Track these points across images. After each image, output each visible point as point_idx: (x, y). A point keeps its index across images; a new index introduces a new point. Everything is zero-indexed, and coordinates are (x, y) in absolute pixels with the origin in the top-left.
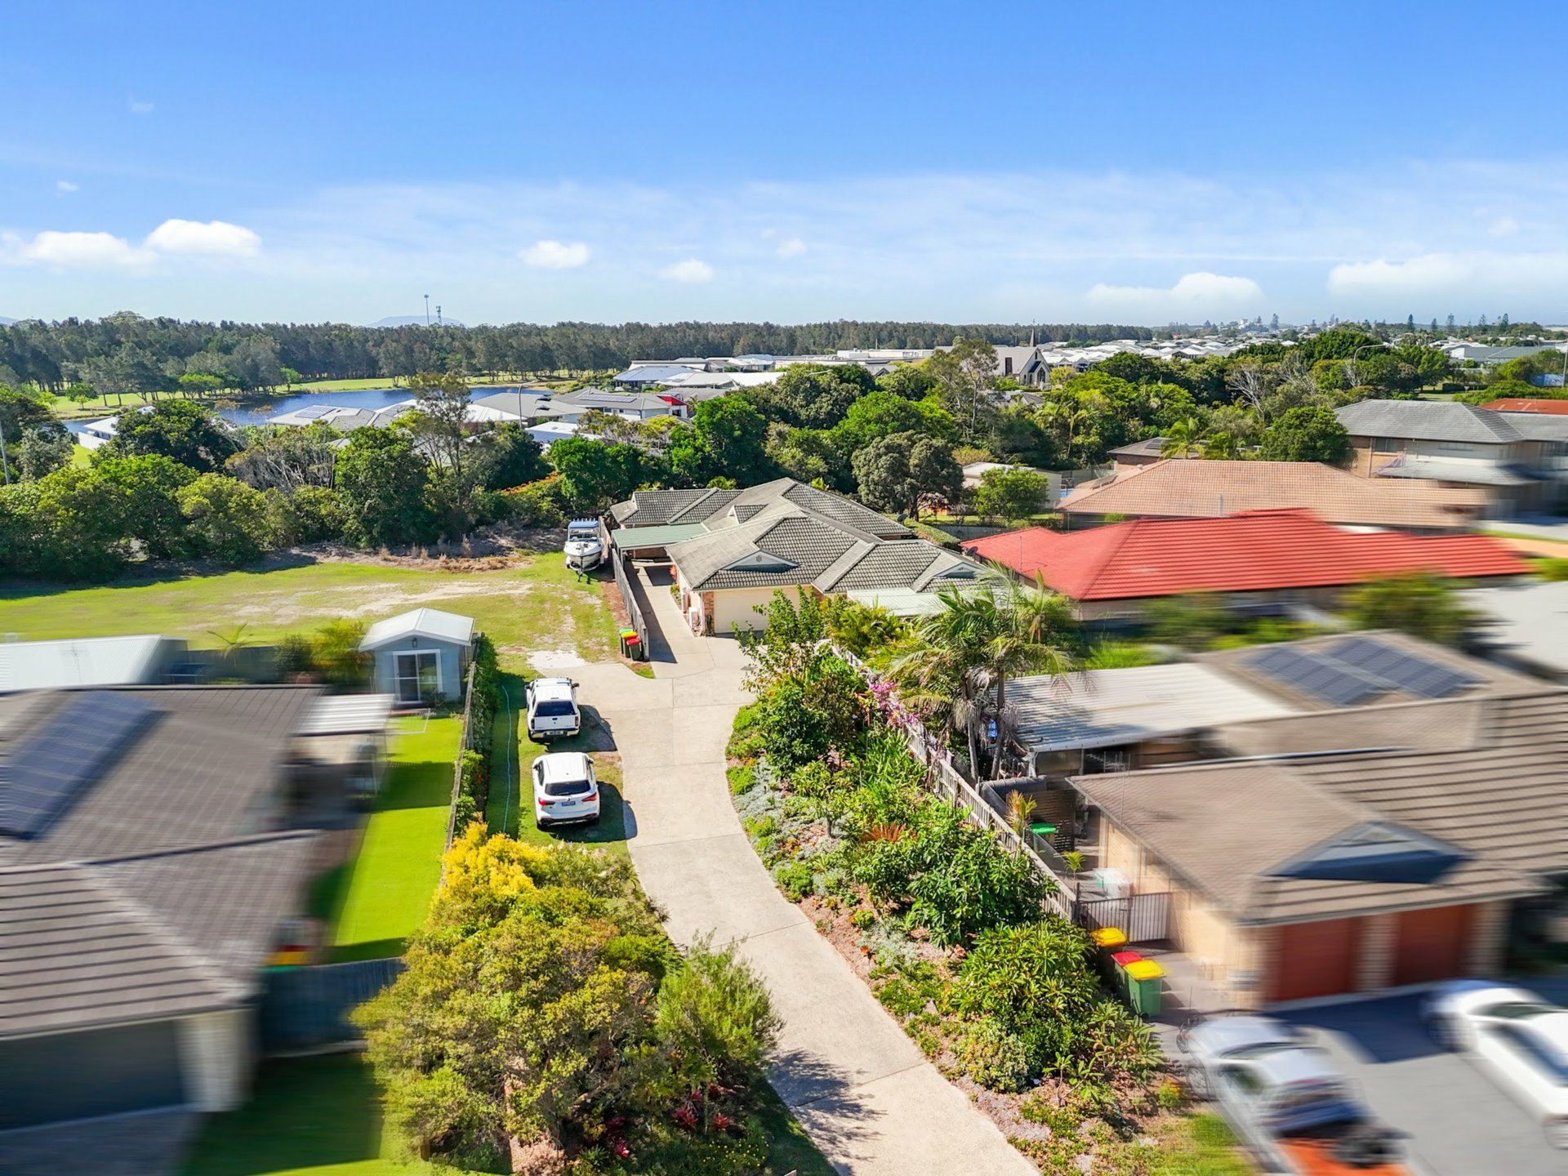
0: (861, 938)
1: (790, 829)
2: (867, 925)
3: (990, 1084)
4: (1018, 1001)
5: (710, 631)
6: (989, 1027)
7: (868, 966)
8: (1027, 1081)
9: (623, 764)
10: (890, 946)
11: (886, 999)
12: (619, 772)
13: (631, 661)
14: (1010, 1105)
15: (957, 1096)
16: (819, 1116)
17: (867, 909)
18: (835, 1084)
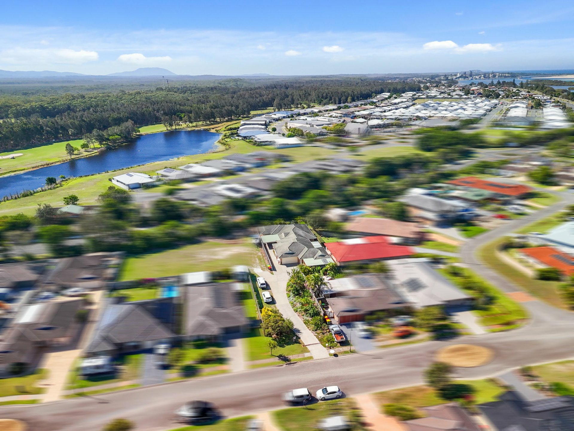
0: (302, 317)
1: (295, 303)
2: (303, 315)
3: (313, 330)
4: (316, 323)
5: (281, 264)
6: (313, 326)
7: (303, 320)
8: (316, 330)
9: (272, 292)
10: (305, 318)
11: (304, 323)
12: (272, 293)
13: (269, 270)
14: (314, 332)
15: (310, 332)
16: (298, 333)
17: (303, 313)
18: (299, 331)
